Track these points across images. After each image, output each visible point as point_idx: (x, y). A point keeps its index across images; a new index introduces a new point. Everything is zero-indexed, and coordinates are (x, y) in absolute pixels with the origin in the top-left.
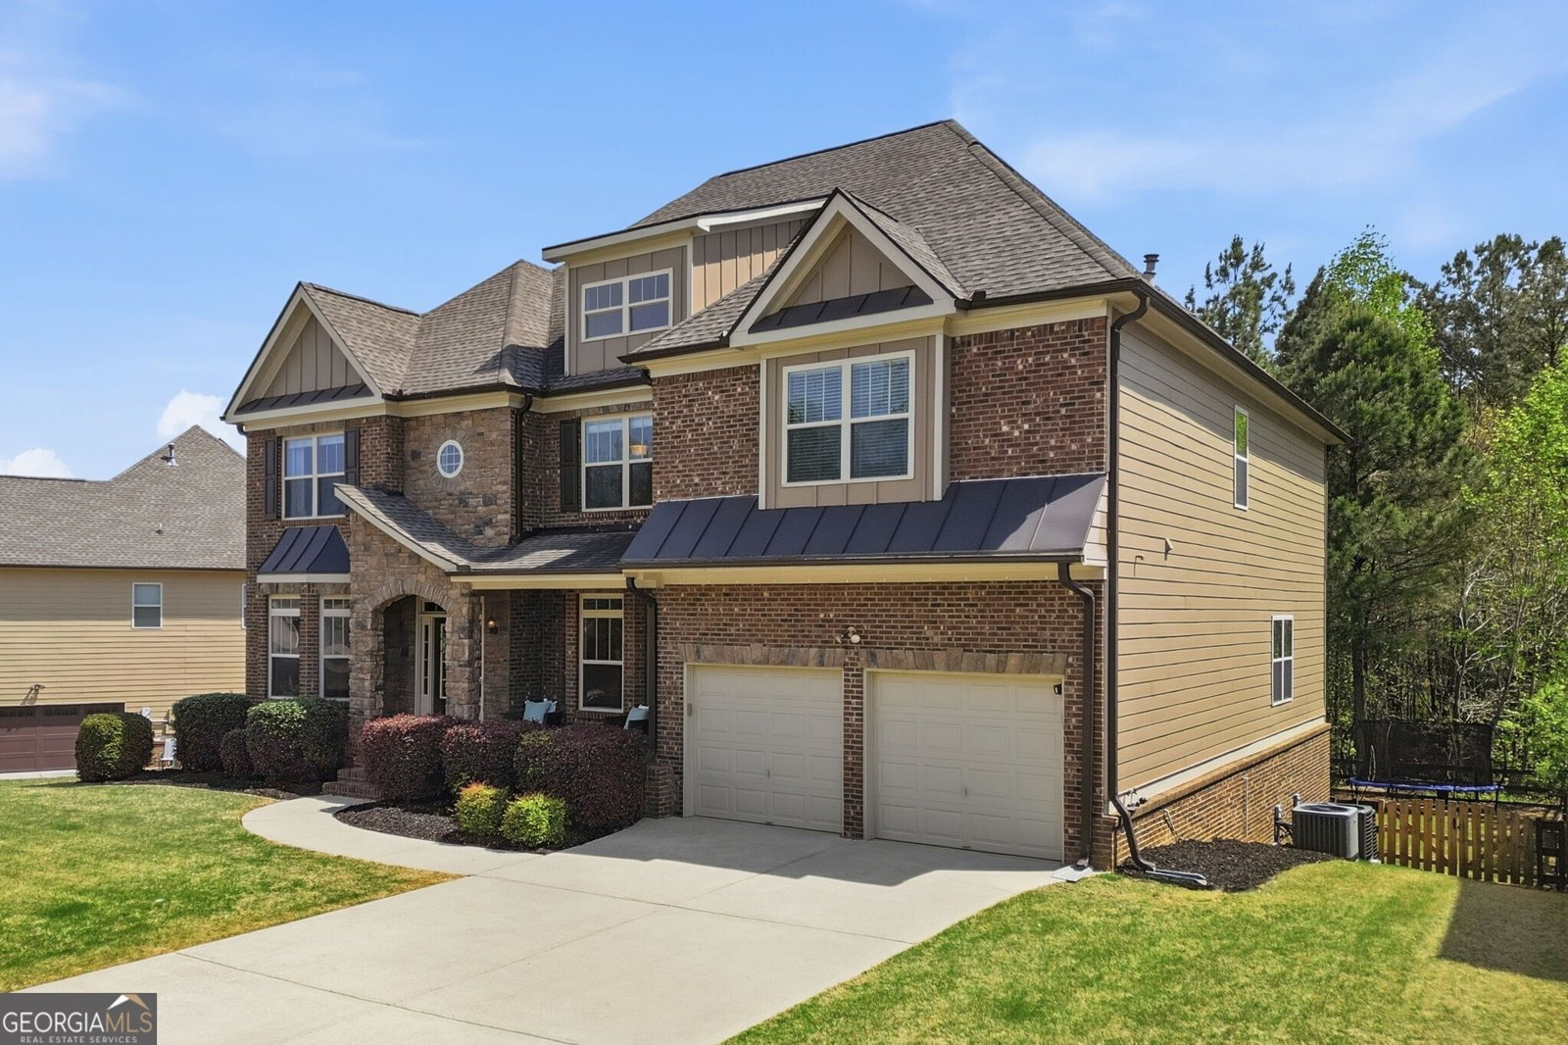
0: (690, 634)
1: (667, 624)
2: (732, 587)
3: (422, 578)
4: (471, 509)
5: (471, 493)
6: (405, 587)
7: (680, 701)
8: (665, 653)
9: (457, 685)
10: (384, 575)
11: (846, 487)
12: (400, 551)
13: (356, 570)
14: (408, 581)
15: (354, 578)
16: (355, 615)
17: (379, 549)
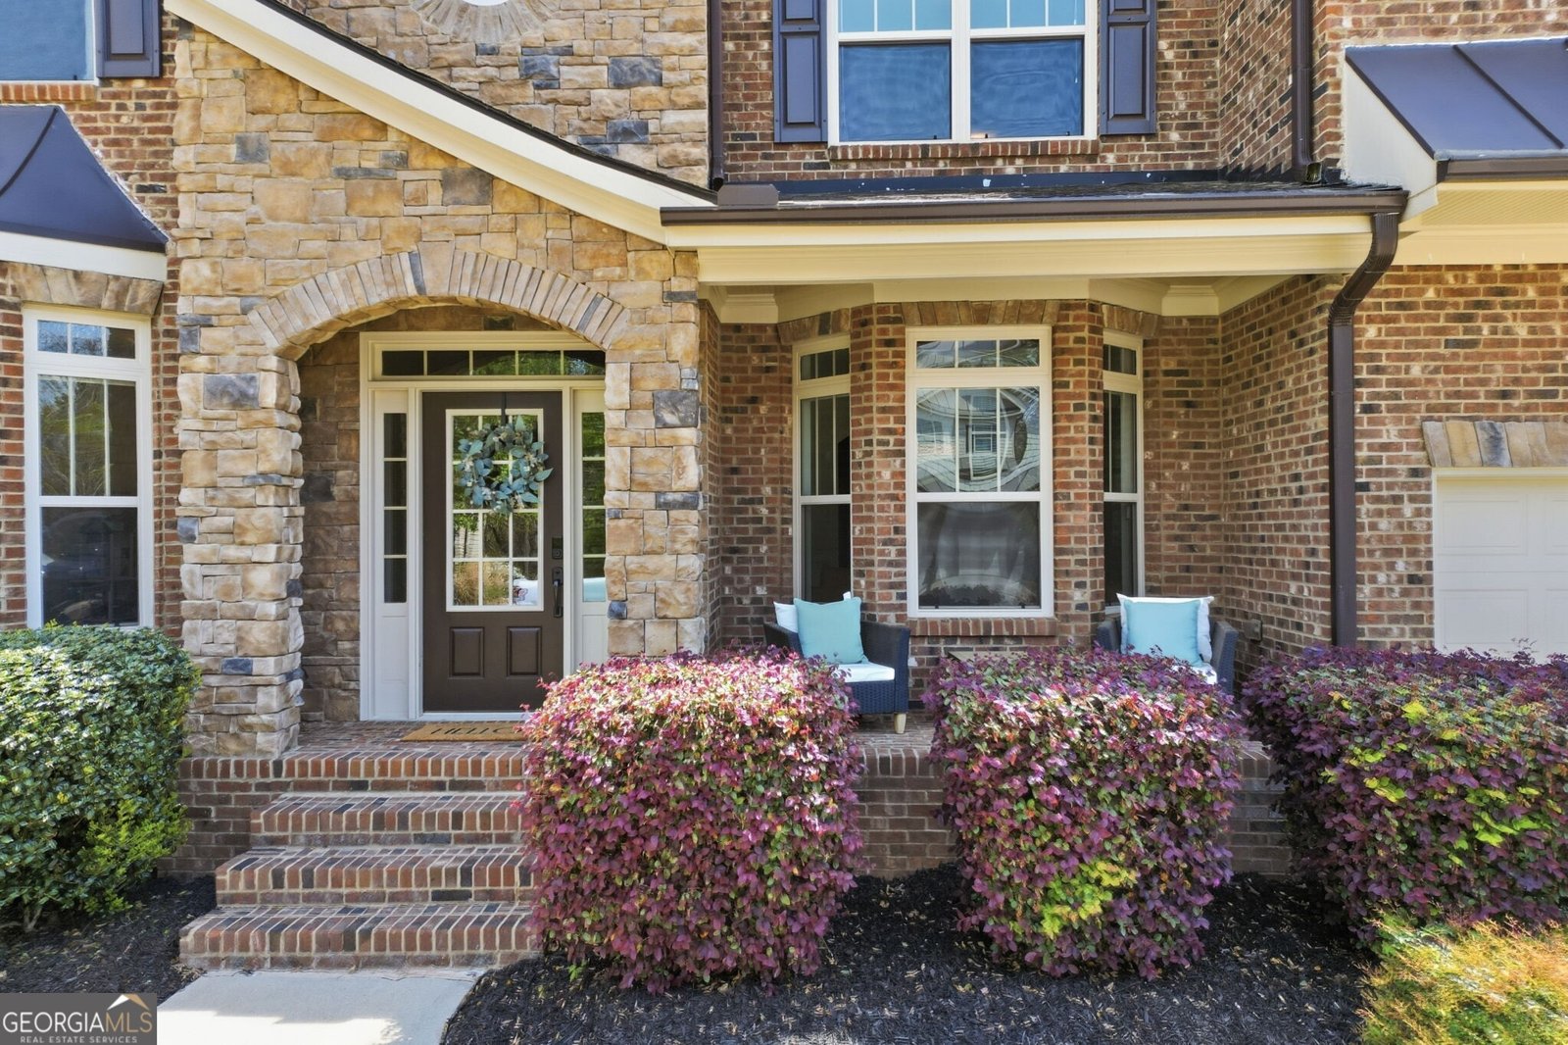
0: (1458, 395)
1: (1378, 370)
3: (502, 247)
4: (568, 94)
6: (427, 275)
7: (1423, 572)
8: (1371, 447)
9: (652, 562)
10: (333, 238)
12: (404, 162)
13: (205, 219)
14: (443, 257)
15: (195, 247)
16: (202, 362)
17: (314, 154)
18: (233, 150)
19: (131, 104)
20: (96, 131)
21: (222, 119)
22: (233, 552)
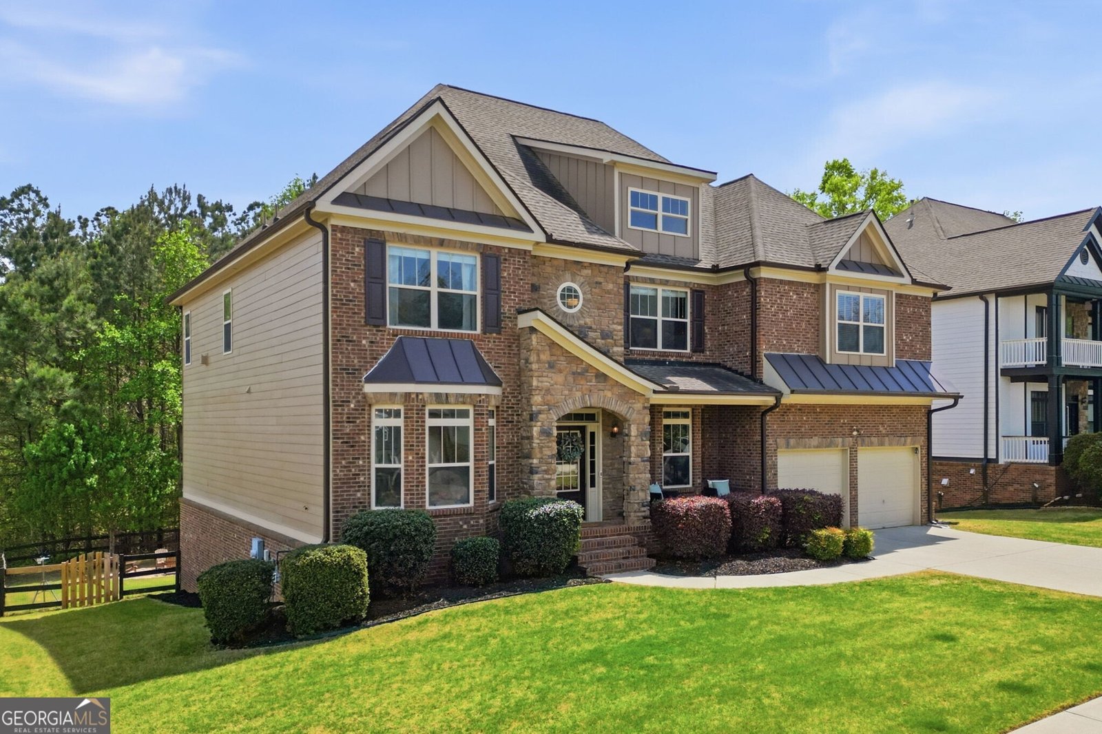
0: (782, 433)
1: (769, 427)
2: (803, 405)
3: (609, 394)
4: (590, 340)
5: (591, 328)
6: (592, 401)
7: (776, 473)
10: (570, 390)
11: (862, 356)
12: (587, 371)
13: (540, 384)
14: (595, 396)
15: (537, 392)
16: (539, 424)
17: (566, 367)
18: (547, 365)
19: (492, 341)
20: (482, 348)
21: (545, 357)
22: (546, 476)
